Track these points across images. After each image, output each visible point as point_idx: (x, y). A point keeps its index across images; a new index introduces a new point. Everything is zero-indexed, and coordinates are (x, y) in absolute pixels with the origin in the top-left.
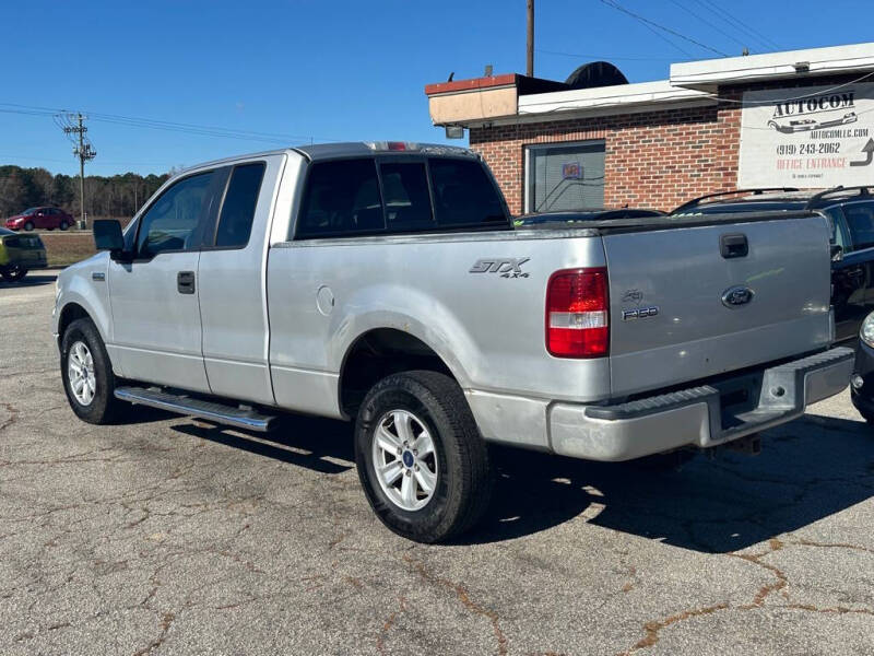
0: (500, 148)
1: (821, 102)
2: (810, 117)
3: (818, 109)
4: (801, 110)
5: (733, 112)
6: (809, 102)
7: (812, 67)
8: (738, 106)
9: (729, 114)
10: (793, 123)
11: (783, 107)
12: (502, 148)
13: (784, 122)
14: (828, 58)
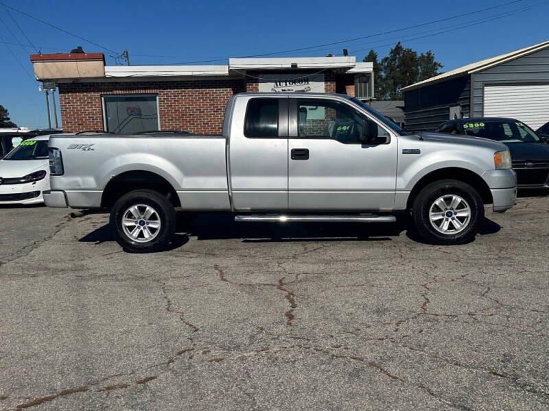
0: (84, 96)
1: (295, 82)
2: (291, 88)
3: (294, 85)
4: (286, 85)
5: (255, 84)
6: (289, 82)
7: (298, 66)
8: (257, 81)
9: (253, 85)
10: (283, 90)
11: (278, 83)
12: (86, 95)
13: (279, 89)
14: (304, 63)
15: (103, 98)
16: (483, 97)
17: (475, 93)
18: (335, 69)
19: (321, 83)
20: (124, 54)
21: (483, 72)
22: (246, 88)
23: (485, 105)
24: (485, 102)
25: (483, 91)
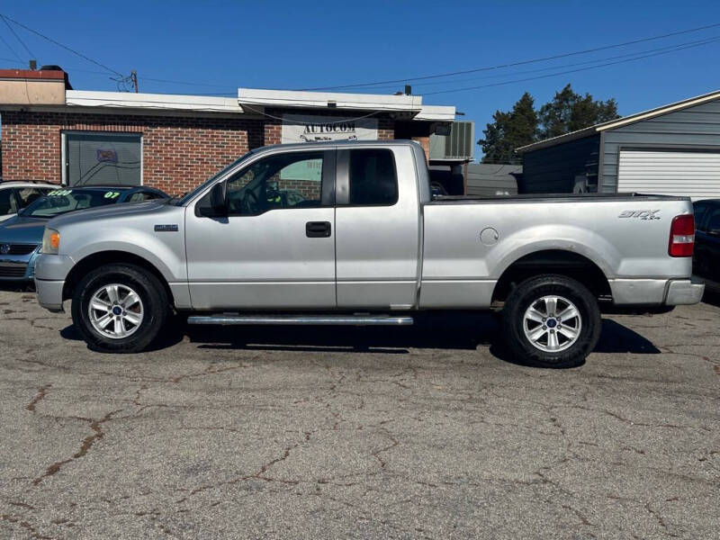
0: (36, 130)
1: (335, 127)
2: (328, 136)
3: (333, 131)
4: (322, 131)
5: (275, 127)
6: (327, 126)
7: (338, 105)
8: (280, 123)
9: (273, 128)
10: (317, 138)
11: (310, 128)
12: (38, 130)
13: (312, 137)
14: (346, 101)
15: (63, 136)
16: (617, 166)
17: (605, 160)
18: (394, 112)
19: (373, 130)
20: (131, 77)
21: (620, 130)
22: (264, 131)
23: (620, 177)
24: (620, 173)
25: (618, 158)
